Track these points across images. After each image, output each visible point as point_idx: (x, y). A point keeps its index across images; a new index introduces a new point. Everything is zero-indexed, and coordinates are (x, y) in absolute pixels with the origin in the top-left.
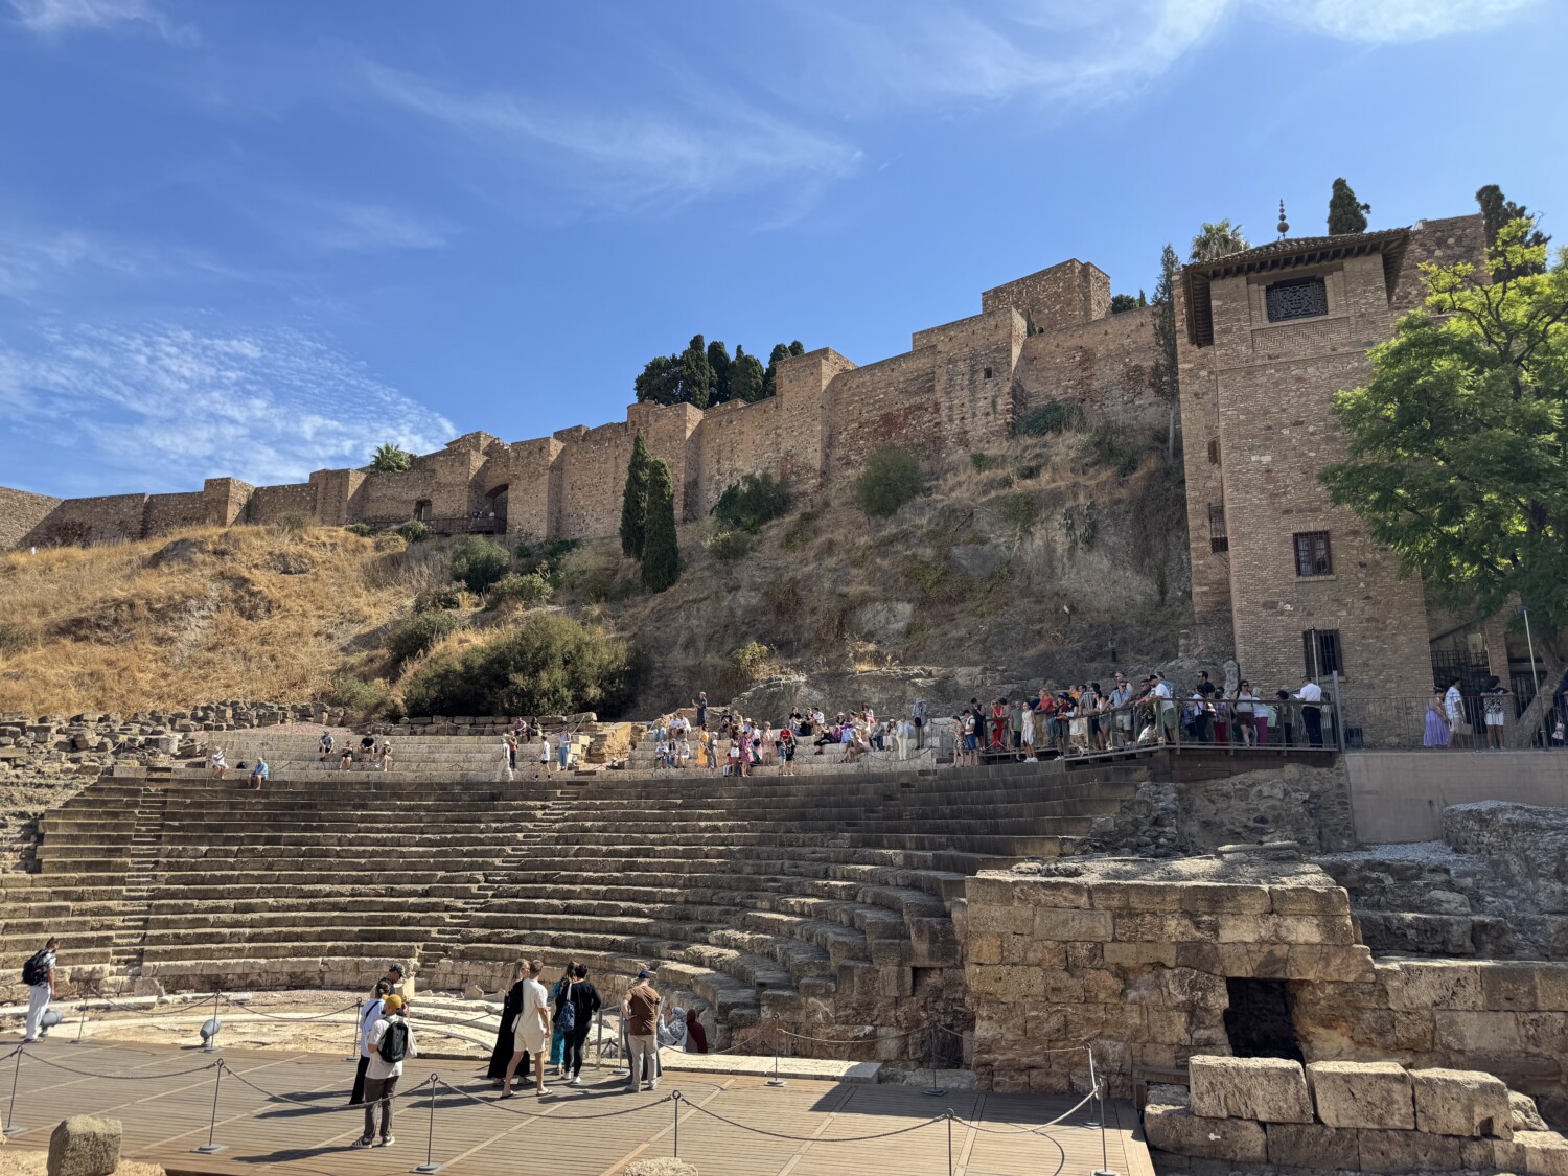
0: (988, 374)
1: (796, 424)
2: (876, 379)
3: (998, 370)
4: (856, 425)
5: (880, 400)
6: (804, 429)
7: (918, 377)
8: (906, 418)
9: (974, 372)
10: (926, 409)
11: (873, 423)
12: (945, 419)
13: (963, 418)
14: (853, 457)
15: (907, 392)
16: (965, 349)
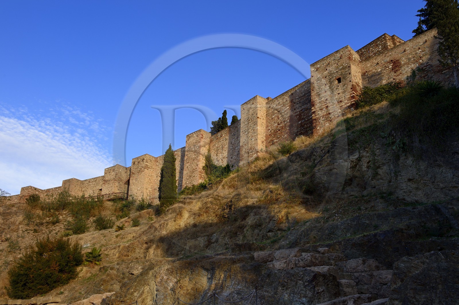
0: (339, 80)
2: (284, 100)
3: (344, 78)
4: (276, 124)
5: (287, 110)
7: (305, 95)
8: (300, 116)
9: (331, 82)
11: (284, 122)
12: (318, 109)
13: (327, 107)
15: (300, 103)
16: (325, 73)
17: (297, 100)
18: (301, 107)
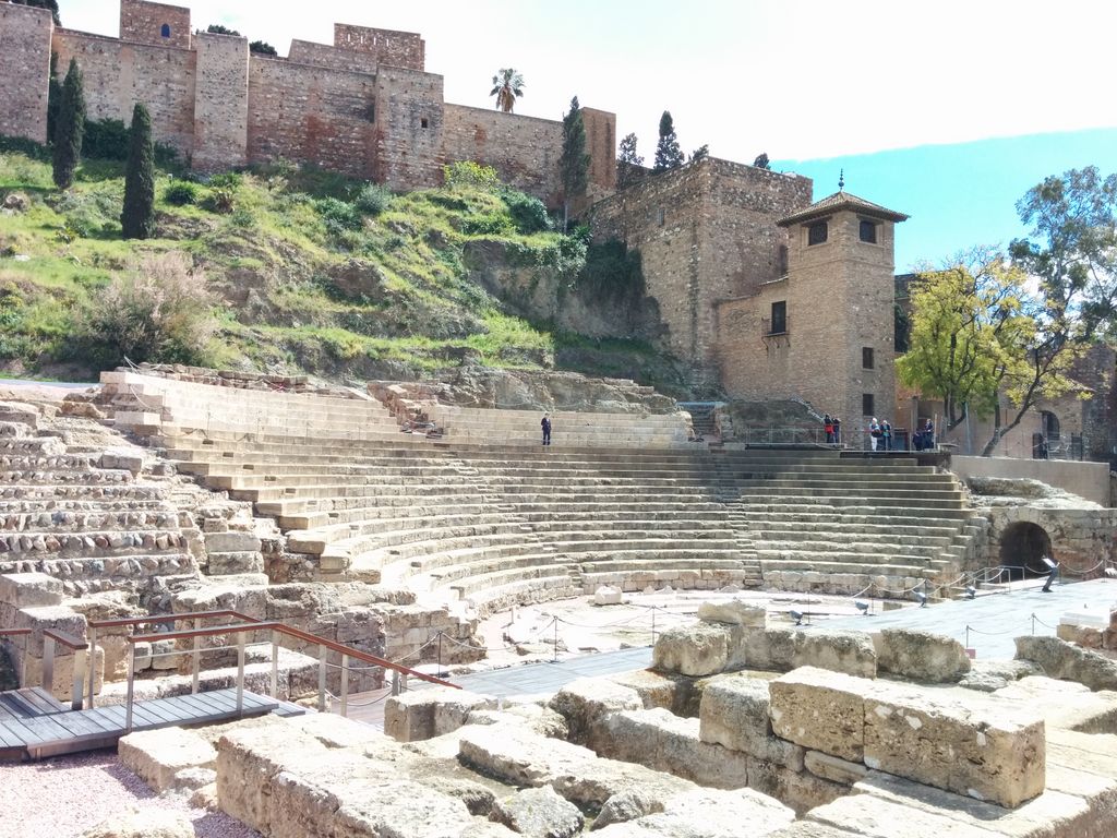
0: (424, 124)
1: (215, 91)
3: (433, 124)
4: (277, 115)
5: (304, 101)
6: (226, 100)
7: (342, 96)
8: (331, 128)
9: (412, 118)
10: (353, 128)
11: (296, 120)
13: (404, 153)
14: (273, 144)
15: (332, 104)
16: (404, 95)
17: (325, 96)
18: (334, 113)
